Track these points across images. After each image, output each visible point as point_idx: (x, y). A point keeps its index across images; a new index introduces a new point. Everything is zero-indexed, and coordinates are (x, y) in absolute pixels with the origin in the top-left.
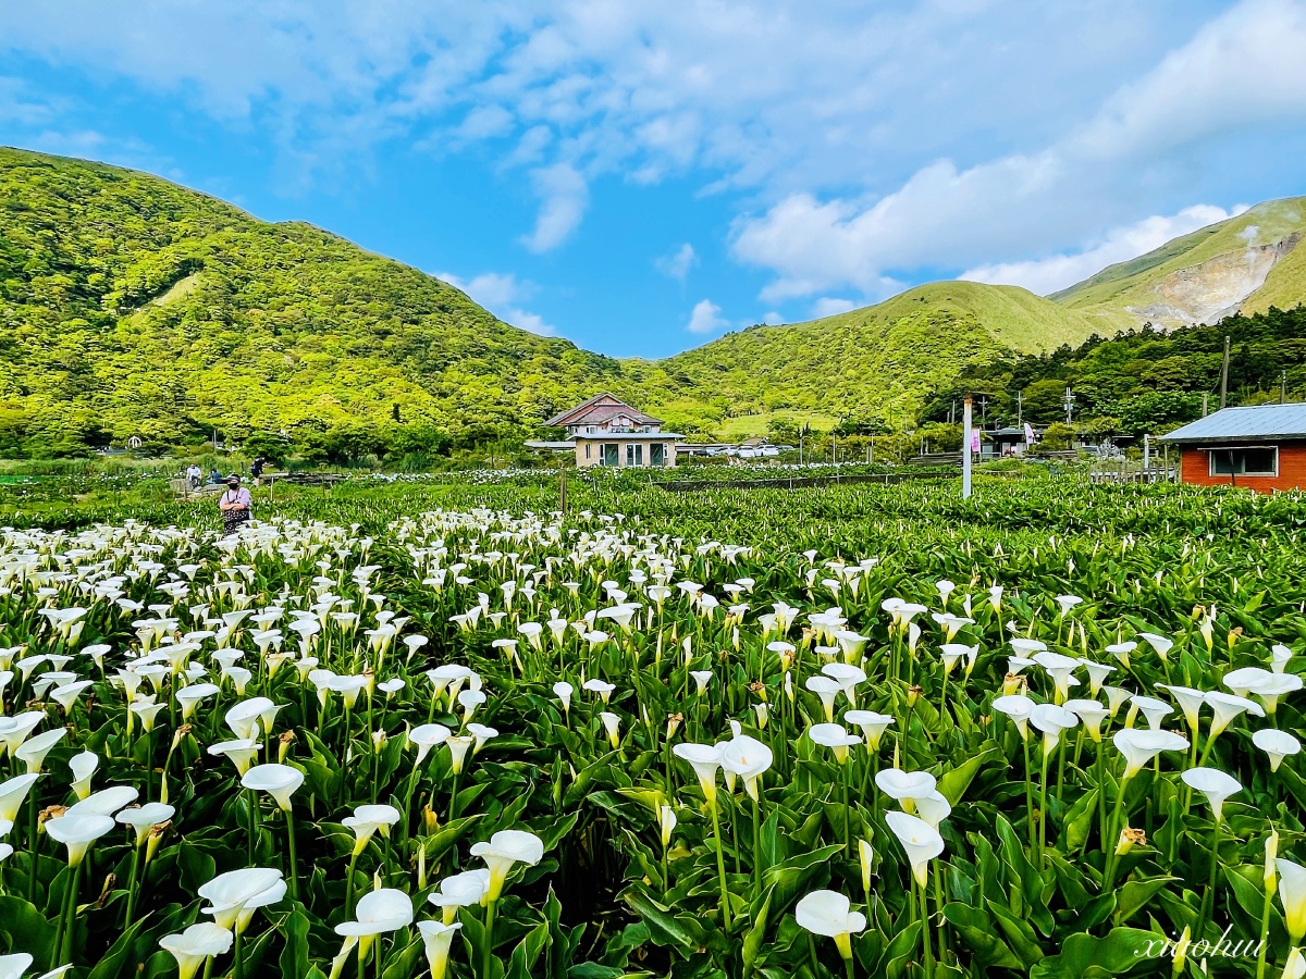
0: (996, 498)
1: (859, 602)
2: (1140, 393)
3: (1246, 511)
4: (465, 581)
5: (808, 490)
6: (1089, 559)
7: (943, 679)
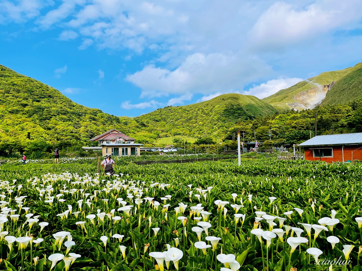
0: (249, 165)
1: (207, 202)
2: (291, 131)
3: (324, 169)
4: (62, 201)
5: (187, 163)
6: (278, 185)
7: (235, 226)
